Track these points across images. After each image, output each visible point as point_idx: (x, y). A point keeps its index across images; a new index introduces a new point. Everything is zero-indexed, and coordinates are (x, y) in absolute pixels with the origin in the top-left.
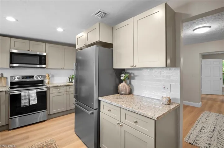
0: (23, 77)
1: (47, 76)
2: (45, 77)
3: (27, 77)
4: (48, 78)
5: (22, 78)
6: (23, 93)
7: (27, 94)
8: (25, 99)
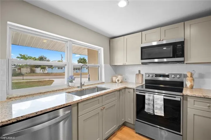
0: (157, 75)
1: (189, 75)
2: (185, 76)
3: (160, 76)
4: (191, 78)
5: (155, 77)
6: (147, 96)
7: (151, 98)
8: (149, 104)
